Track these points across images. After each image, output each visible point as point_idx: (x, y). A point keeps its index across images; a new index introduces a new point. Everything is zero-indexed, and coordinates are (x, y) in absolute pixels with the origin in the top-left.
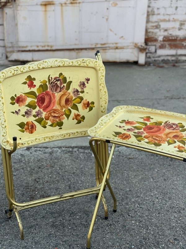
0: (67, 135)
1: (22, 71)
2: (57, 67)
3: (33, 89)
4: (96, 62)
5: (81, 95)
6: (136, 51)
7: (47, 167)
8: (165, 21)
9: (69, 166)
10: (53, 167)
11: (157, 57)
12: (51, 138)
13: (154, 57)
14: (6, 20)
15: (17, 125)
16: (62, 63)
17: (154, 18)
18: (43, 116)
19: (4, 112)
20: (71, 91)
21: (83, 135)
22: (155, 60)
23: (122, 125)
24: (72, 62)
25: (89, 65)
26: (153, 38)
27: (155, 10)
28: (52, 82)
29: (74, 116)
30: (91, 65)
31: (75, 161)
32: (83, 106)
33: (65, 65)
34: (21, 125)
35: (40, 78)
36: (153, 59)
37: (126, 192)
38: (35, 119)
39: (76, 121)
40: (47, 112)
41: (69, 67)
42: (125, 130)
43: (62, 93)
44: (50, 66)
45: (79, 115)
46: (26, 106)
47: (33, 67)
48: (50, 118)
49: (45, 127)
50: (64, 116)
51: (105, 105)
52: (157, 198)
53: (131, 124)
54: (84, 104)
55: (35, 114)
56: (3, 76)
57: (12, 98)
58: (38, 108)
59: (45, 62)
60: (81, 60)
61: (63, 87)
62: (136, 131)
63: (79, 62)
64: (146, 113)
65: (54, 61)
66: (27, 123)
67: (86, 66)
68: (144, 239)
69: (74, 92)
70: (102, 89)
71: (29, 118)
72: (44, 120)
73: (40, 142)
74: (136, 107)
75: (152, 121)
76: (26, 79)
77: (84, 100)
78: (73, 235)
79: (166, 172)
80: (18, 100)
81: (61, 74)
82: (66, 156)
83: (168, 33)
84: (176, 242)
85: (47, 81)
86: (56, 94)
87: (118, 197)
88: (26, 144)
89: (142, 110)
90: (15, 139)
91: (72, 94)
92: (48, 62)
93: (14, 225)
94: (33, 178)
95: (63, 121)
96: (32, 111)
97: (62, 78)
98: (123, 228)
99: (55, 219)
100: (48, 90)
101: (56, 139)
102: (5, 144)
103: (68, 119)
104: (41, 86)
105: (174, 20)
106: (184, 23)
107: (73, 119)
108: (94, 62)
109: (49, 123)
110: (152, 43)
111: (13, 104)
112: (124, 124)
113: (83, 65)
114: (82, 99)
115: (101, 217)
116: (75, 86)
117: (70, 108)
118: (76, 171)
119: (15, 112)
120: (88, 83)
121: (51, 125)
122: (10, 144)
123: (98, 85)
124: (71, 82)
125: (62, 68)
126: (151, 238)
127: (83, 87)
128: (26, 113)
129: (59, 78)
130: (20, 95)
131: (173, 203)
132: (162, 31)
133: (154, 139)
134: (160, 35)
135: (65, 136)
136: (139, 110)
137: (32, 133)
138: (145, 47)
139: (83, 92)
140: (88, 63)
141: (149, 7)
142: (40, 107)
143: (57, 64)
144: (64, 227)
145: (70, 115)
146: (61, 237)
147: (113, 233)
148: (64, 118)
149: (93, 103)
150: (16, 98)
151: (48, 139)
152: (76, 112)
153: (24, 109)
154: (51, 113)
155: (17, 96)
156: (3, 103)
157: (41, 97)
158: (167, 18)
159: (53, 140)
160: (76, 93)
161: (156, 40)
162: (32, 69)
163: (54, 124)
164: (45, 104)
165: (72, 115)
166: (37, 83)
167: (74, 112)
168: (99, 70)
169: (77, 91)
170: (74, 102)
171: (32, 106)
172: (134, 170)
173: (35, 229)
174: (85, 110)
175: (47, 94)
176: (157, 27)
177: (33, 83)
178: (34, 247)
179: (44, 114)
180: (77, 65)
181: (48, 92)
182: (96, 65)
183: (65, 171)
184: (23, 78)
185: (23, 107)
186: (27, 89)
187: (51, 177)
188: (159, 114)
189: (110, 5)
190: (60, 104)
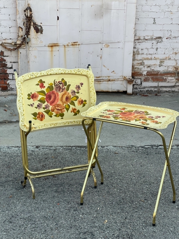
0: (67, 123)
1: (36, 76)
2: (60, 74)
3: (43, 89)
4: (88, 71)
5: (77, 95)
6: (125, 83)
7: (52, 158)
8: (148, 59)
9: (69, 157)
10: (56, 158)
11: (142, 88)
12: (55, 125)
13: (139, 88)
14: (20, 58)
15: (32, 114)
16: (64, 71)
17: (139, 57)
18: (50, 109)
19: (23, 104)
20: (69, 91)
21: (78, 124)
22: (140, 91)
23: (105, 112)
24: (71, 71)
25: (83, 74)
26: (139, 72)
27: (140, 50)
28: (56, 85)
29: (72, 110)
30: (84, 73)
31: (73, 155)
32: (78, 103)
33: (66, 73)
34: (35, 114)
35: (48, 81)
36: (140, 90)
37: (111, 173)
38: (44, 110)
39: (73, 114)
40: (53, 106)
41: (68, 75)
42: (106, 114)
43: (63, 93)
44: (55, 73)
45: (75, 109)
46: (38, 101)
47: (43, 74)
48: (55, 110)
49: (51, 117)
50: (65, 109)
51: (94, 102)
52: (135, 177)
53: (111, 111)
54: (79, 101)
55: (45, 107)
56: (23, 79)
57: (29, 95)
58: (46, 103)
59: (52, 70)
60: (77, 70)
61: (64, 89)
62: (115, 115)
63: (76, 71)
64: (123, 105)
65: (58, 70)
66: (39, 113)
67: (81, 74)
68: (122, 199)
69: (72, 92)
70: (92, 90)
71: (40, 110)
72: (51, 111)
73: (47, 127)
74: (116, 102)
75: (126, 110)
76: (38, 82)
77: (79, 98)
78: (71, 197)
79: (143, 161)
80: (32, 96)
81: (63, 79)
82: (66, 152)
83: (151, 69)
84: (146, 201)
85: (53, 84)
86: (59, 93)
87: (105, 176)
88: (38, 128)
89: (120, 104)
90: (30, 122)
91: (70, 94)
92: (54, 70)
93: (28, 191)
94: (41, 165)
95: (64, 113)
96: (42, 105)
97: (64, 82)
98: (107, 193)
99: (57, 188)
100: (54, 90)
101: (59, 126)
102: (23, 127)
103: (68, 111)
104: (49, 87)
105: (155, 59)
106: (164, 60)
107: (71, 112)
108: (86, 71)
109: (54, 114)
110: (138, 77)
111: (29, 99)
112: (107, 112)
113: (79, 74)
114: (77, 97)
115: (92, 187)
116: (73, 88)
117: (69, 104)
118: (74, 160)
119: (30, 105)
120: (82, 86)
121: (56, 116)
122: (26, 127)
123: (89, 88)
124: (70, 85)
125: (64, 75)
126: (128, 199)
127: (79, 89)
128: (38, 106)
129: (61, 82)
130: (35, 93)
131: (146, 179)
132: (146, 67)
133: (126, 118)
134: (145, 71)
135: (65, 124)
136: (118, 104)
137: (42, 120)
138: (132, 79)
139: (78, 93)
140: (82, 72)
141: (134, 48)
142: (48, 102)
143: (60, 72)
144: (64, 192)
145: (69, 109)
146: (62, 198)
147: (100, 196)
148: (65, 111)
149: (85, 101)
150: (31, 95)
151: (53, 125)
152: (74, 107)
153: (36, 103)
154: (56, 107)
155: (32, 93)
156: (22, 98)
157: (49, 95)
158: (149, 57)
159: (57, 126)
160: (73, 93)
161: (141, 75)
162: (43, 75)
163: (58, 115)
164: (52, 100)
165: (71, 109)
166: (46, 85)
167: (72, 107)
168: (90, 77)
169: (74, 92)
170: (72, 100)
171: (43, 101)
172: (118, 160)
173: (43, 193)
174: (80, 105)
175: (53, 93)
176: (142, 64)
177: (43, 84)
178: (42, 203)
179: (50, 108)
180: (74, 73)
181: (54, 91)
182: (88, 73)
183: (66, 161)
184: (37, 81)
185: (36, 101)
186: (39, 89)
187: (54, 164)
188: (132, 106)
189: (104, 47)
190: (62, 100)
